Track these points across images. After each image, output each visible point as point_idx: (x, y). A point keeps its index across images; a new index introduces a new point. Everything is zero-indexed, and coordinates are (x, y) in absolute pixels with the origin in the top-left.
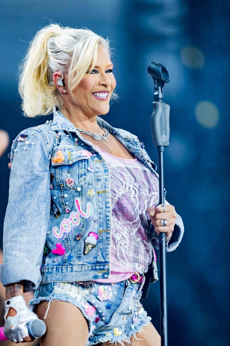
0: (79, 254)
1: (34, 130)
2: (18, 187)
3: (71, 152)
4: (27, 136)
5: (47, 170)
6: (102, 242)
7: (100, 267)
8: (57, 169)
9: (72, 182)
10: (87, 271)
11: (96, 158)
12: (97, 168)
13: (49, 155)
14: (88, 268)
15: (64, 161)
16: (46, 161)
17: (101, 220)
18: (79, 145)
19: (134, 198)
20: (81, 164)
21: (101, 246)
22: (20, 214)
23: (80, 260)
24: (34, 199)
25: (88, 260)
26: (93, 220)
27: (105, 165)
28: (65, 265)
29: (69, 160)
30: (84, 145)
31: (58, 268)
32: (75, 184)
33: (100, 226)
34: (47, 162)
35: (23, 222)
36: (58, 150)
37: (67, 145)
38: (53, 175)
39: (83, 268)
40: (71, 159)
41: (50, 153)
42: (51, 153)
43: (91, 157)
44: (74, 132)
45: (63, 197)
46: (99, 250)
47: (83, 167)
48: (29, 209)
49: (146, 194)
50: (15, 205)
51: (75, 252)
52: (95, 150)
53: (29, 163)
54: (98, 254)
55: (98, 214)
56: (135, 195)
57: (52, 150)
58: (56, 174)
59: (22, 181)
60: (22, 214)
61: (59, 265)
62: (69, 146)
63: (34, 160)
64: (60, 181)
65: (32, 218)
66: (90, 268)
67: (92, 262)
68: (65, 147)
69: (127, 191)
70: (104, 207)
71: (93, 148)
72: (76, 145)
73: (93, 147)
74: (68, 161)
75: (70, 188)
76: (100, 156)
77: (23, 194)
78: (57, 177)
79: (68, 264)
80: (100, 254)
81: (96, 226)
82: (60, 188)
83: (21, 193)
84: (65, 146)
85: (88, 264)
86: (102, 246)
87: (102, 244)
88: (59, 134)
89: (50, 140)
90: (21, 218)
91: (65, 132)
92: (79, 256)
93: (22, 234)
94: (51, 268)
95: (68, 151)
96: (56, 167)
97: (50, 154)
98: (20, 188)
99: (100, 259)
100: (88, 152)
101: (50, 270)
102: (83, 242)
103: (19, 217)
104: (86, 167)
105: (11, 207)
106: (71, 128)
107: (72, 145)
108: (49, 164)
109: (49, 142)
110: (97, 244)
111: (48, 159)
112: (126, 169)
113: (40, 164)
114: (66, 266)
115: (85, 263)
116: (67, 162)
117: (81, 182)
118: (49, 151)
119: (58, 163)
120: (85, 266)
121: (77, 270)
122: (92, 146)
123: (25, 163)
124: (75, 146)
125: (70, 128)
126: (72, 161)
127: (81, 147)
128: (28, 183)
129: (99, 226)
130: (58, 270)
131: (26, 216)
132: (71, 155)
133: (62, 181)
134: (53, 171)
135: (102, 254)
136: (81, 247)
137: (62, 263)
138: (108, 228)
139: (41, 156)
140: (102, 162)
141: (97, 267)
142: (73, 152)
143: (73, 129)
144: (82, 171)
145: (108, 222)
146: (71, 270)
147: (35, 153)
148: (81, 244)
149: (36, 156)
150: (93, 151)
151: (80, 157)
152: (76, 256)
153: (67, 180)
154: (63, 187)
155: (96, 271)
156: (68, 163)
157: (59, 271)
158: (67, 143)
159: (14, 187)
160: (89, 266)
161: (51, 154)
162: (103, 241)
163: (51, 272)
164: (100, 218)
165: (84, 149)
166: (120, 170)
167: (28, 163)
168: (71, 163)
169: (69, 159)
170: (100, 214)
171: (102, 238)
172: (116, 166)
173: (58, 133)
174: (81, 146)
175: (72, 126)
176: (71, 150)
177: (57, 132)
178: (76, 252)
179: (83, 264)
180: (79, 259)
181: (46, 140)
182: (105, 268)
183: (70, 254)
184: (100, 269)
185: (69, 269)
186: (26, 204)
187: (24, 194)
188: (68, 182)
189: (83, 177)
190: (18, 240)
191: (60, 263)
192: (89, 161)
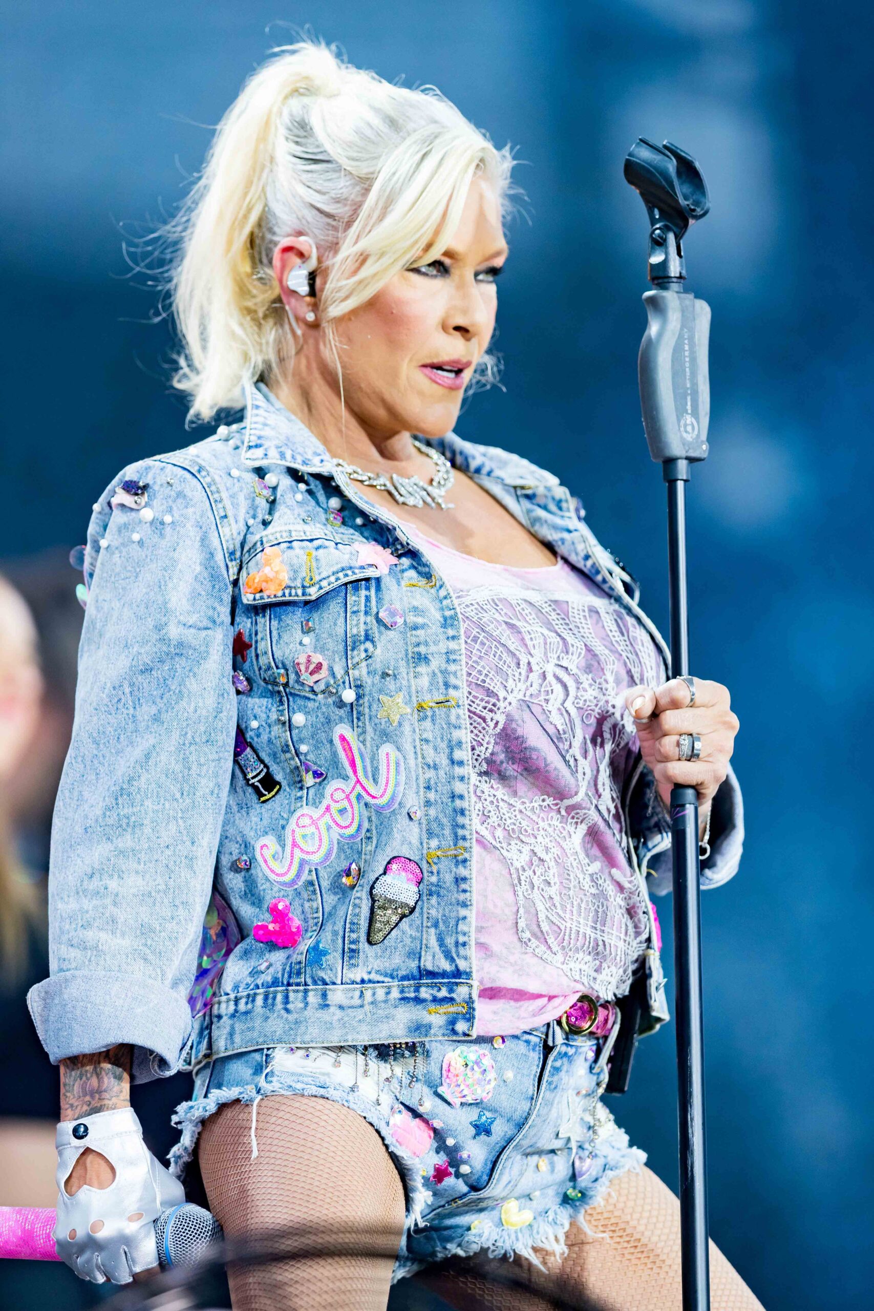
0: (352, 942)
1: (175, 465)
2: (109, 685)
3: (314, 553)
4: (145, 487)
5: (218, 621)
6: (439, 895)
7: (434, 992)
8: (264, 616)
9: (319, 666)
10: (383, 1005)
11: (412, 573)
12: (415, 609)
13: (230, 564)
14: (388, 993)
15: (290, 587)
16: (217, 587)
17: (432, 812)
18: (344, 523)
19: (562, 714)
20: (354, 598)
21: (433, 908)
22: (113, 788)
23: (354, 965)
24: (168, 731)
25: (387, 964)
26: (404, 812)
27: (445, 598)
28: (298, 984)
29: (306, 584)
30: (364, 525)
31: (271, 996)
32: (333, 675)
33: (430, 834)
34: (219, 591)
35: (125, 821)
36: (266, 545)
37: (301, 527)
38: (246, 639)
39: (368, 994)
40: (317, 578)
41: (232, 553)
42: (238, 554)
43: (392, 568)
44: (326, 474)
45: (289, 725)
46: (429, 924)
47: (363, 608)
48: (147, 770)
49: (604, 695)
50: (95, 752)
51: (335, 933)
52: (408, 544)
53: (152, 593)
54: (424, 942)
55: (422, 790)
56: (564, 701)
57: (242, 545)
58: (259, 637)
59: (123, 663)
60: (122, 789)
61: (275, 983)
62: (306, 527)
63: (170, 585)
64: (273, 664)
65: (161, 806)
66: (395, 994)
67: (403, 973)
68: (290, 531)
69: (533, 690)
70: (445, 762)
71: (398, 533)
72: (335, 522)
73: (397, 529)
74: (304, 587)
75: (313, 691)
76: (425, 565)
77: (125, 711)
78: (262, 646)
79: (309, 981)
80: (433, 942)
81: (414, 833)
82: (276, 689)
83: (120, 706)
84: (291, 527)
85: (386, 979)
86: (438, 911)
87: (439, 904)
88: (271, 479)
89: (235, 506)
90: (117, 804)
91: (294, 474)
92: (353, 951)
93: (124, 869)
94: (248, 996)
95: (303, 548)
96: (257, 610)
97: (231, 560)
98: (114, 688)
99: (435, 960)
100: (379, 548)
101: (242, 1007)
102: (365, 895)
103: (110, 801)
104: (374, 610)
105: (80, 759)
106: (316, 460)
107: (318, 525)
108: (227, 599)
109: (230, 514)
110: (420, 903)
111: (224, 579)
112: (524, 605)
113: (194, 596)
114: (302, 988)
115: (374, 976)
116: (300, 592)
117: (355, 666)
118: (228, 549)
119: (265, 594)
120: (374, 988)
121: (345, 1002)
122: (395, 529)
123: (138, 591)
124: (329, 526)
125: (309, 460)
126: (321, 588)
127: (352, 531)
128: (147, 670)
129: (425, 836)
130: (270, 1001)
131: (138, 796)
132: (314, 564)
133: (280, 665)
134: (249, 625)
135: (441, 940)
136: (358, 915)
137: (286, 976)
138: (461, 843)
139: (198, 568)
140: (432, 587)
141: (425, 993)
142: (321, 551)
143: (322, 461)
144: (358, 625)
145: (461, 820)
146: (321, 1001)
147: (176, 555)
148: (357, 901)
149: (180, 566)
150: (399, 547)
151: (349, 572)
152: (340, 951)
153: (302, 660)
154: (286, 685)
155: (420, 1007)
156: (304, 594)
157: (273, 1005)
158: (299, 515)
159: (96, 682)
160: (389, 988)
161: (235, 560)
162: (442, 892)
163: (246, 1013)
164: (428, 803)
165: (364, 540)
166: (505, 610)
167: (147, 593)
168: (314, 593)
169: (307, 579)
170: (428, 788)
171: (439, 881)
172: (489, 599)
173: (267, 477)
174: (351, 527)
175: (319, 451)
176: (316, 543)
177: (260, 472)
178: (341, 933)
179: (366, 978)
180: (353, 961)
181: (220, 505)
182: (454, 995)
183: (318, 943)
184: (435, 1000)
185: (313, 998)
186: (137, 753)
187: (131, 711)
188: (307, 668)
189: (362, 647)
190: (106, 888)
191: (280, 975)
192: (383, 585)
